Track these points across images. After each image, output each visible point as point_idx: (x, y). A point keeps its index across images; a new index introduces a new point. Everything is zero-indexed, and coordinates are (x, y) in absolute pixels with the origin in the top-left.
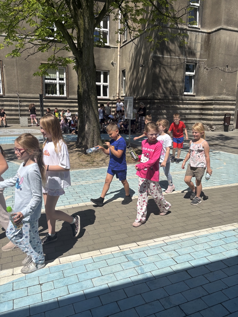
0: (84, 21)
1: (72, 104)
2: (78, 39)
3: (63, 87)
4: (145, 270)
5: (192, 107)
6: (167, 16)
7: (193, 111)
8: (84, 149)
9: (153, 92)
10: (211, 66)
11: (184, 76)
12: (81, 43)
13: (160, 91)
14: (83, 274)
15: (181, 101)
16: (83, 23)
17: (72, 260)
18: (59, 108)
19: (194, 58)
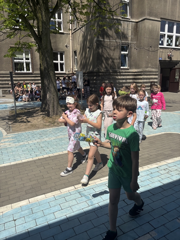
0: (42, 15)
1: (37, 78)
2: (38, 28)
3: (29, 65)
4: (94, 203)
5: (127, 78)
6: (105, 10)
7: (128, 81)
8: (47, 112)
9: (98, 68)
10: (139, 47)
11: (120, 55)
12: (40, 31)
13: (103, 67)
14: (47, 210)
15: (119, 74)
16: (41, 16)
17: (38, 199)
18: (26, 82)
19: (127, 41)
